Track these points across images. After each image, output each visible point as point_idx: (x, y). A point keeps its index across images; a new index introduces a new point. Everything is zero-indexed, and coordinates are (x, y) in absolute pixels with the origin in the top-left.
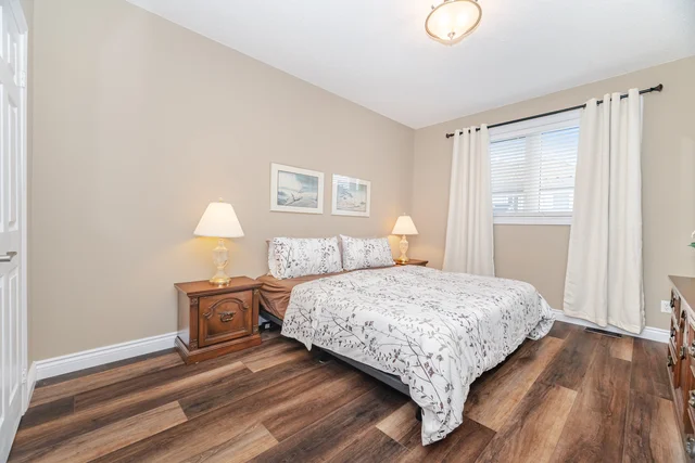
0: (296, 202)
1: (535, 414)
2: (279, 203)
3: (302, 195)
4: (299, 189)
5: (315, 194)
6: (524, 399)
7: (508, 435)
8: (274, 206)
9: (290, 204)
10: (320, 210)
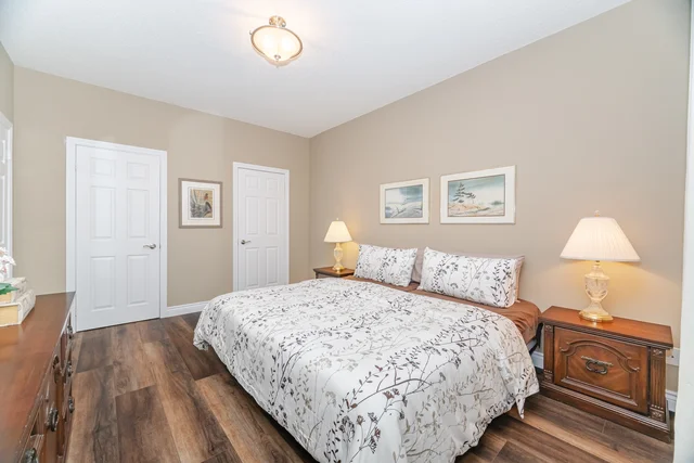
0: (402, 214)
1: (192, 408)
2: (387, 217)
3: (406, 206)
4: (402, 201)
5: (420, 203)
6: (210, 412)
7: (189, 386)
8: (384, 220)
9: (395, 217)
10: (425, 219)
